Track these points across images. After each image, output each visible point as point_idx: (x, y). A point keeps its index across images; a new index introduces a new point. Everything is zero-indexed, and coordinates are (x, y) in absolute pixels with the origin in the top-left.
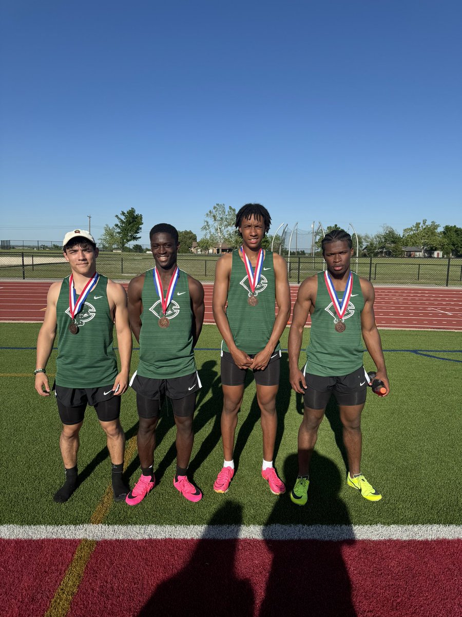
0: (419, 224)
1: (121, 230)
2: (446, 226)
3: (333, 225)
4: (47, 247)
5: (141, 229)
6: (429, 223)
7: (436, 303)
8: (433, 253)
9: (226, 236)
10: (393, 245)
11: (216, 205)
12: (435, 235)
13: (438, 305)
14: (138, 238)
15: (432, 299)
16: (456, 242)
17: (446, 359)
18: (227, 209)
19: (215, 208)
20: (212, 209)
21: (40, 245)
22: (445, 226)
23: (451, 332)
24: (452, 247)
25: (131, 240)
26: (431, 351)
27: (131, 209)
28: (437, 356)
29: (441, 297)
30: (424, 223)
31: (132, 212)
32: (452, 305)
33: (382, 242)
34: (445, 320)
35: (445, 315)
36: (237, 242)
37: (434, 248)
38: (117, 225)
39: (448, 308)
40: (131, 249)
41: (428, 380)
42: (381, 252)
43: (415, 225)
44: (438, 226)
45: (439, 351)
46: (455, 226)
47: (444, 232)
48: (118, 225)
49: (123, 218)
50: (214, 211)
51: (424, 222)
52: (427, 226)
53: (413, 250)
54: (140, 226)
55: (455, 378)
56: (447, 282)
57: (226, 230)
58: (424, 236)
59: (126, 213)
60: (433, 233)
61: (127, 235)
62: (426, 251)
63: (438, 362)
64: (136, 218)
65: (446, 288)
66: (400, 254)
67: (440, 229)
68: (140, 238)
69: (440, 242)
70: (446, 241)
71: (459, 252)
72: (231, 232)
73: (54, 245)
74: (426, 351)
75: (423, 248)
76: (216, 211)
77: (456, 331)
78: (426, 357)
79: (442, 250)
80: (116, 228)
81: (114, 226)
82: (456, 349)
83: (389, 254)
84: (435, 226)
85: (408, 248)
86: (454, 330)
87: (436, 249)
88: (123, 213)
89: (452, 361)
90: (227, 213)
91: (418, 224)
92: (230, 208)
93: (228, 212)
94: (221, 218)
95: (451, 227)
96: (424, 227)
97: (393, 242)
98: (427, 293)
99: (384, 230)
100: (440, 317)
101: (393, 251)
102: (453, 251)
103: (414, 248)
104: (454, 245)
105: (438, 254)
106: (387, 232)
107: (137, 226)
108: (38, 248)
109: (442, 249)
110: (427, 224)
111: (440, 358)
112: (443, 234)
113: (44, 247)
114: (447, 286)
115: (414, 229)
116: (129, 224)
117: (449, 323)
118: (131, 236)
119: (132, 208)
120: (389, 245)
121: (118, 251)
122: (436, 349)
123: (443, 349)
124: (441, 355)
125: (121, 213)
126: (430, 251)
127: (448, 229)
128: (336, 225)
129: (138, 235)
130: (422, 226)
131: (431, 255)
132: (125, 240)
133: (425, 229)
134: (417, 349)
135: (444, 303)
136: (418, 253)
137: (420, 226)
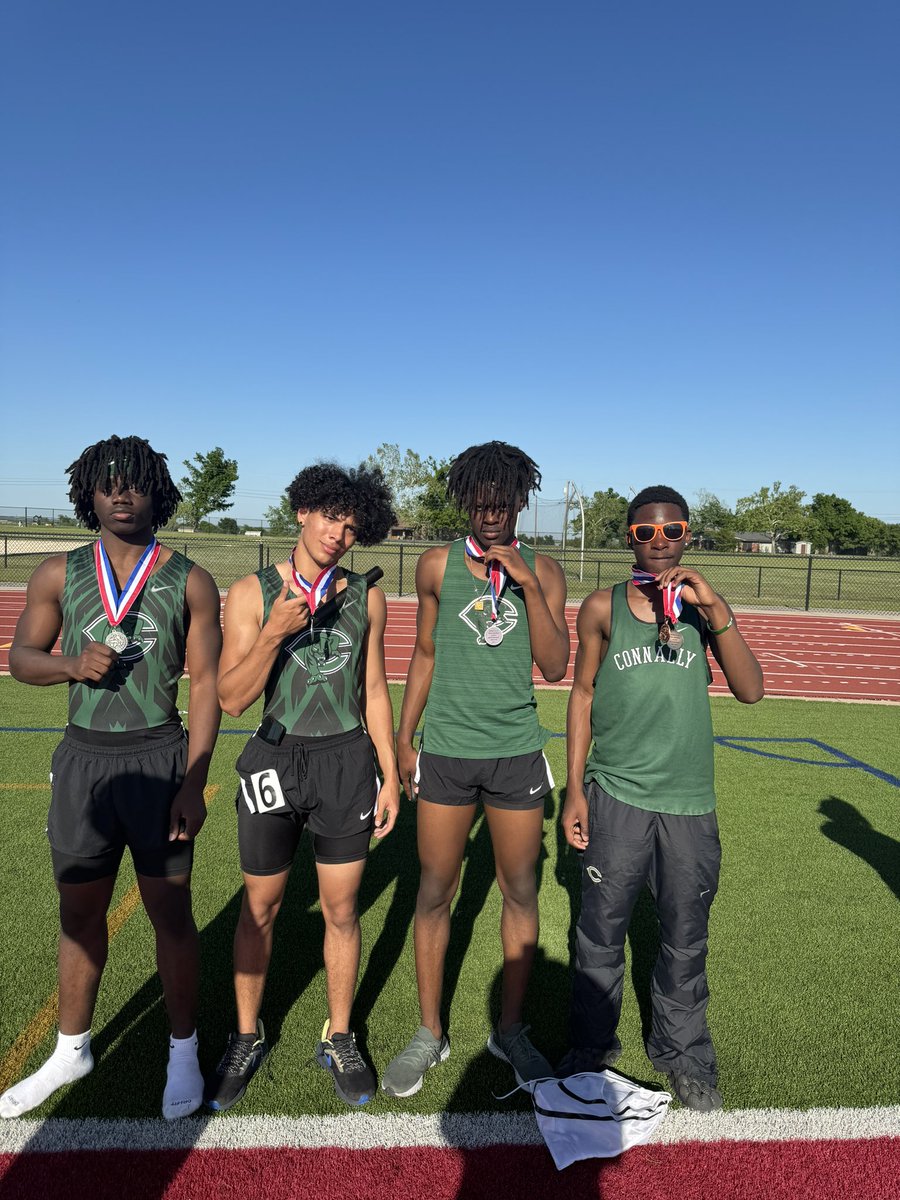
0: (768, 489)
1: (195, 490)
2: (818, 495)
3: (605, 490)
4: (46, 520)
5: (233, 488)
6: (785, 489)
7: (779, 642)
8: (794, 546)
9: (401, 505)
10: (717, 530)
11: (382, 447)
12: (797, 512)
13: (784, 646)
14: (228, 506)
15: (773, 634)
16: (836, 526)
17: (777, 756)
18: (403, 455)
19: (379, 451)
20: (374, 453)
21: (31, 515)
22: (815, 494)
23: (797, 700)
24: (829, 535)
25: (212, 509)
26: (752, 739)
27: (215, 450)
28: (760, 750)
29: (792, 631)
30: (776, 489)
31: (216, 456)
32: (809, 648)
33: (697, 523)
34: (789, 678)
35: (791, 668)
36: (421, 516)
37: (795, 537)
38: (186, 480)
39: (800, 653)
40: (215, 527)
41: (734, 798)
42: (696, 543)
43: (759, 492)
44: (802, 494)
45: (767, 740)
46: (834, 496)
47: (813, 507)
48: (188, 479)
49: (198, 466)
50: (378, 457)
51: (777, 487)
52: (782, 494)
53: (754, 539)
54: (233, 483)
55: (788, 795)
56: (807, 603)
57: (401, 493)
58: (776, 514)
59: (205, 456)
60: (793, 508)
61: (206, 500)
62: (779, 541)
63: (761, 762)
64: (226, 467)
65: (804, 614)
66: (731, 547)
67: (807, 501)
68: (231, 505)
69: (806, 524)
70: (817, 523)
71: (842, 544)
72: (411, 498)
73: (61, 517)
74: (742, 738)
75: (775, 536)
76: (382, 458)
77: (807, 699)
78: (738, 752)
79: (811, 541)
80: (184, 485)
81: (181, 482)
82: (800, 736)
83: (709, 545)
84: (797, 495)
85: (747, 536)
86: (803, 698)
87: (799, 538)
88: (200, 458)
89: (788, 761)
90: (402, 462)
91: (765, 491)
92: (410, 452)
93: (406, 460)
94: (392, 471)
95: (827, 496)
96: (776, 496)
97: (718, 523)
98: (766, 624)
99: (702, 501)
100: (782, 670)
101: (719, 540)
102: (830, 542)
103: (757, 536)
104: (831, 531)
105: (803, 547)
106: (707, 505)
107: (225, 483)
108: (26, 521)
109: (811, 538)
110: (781, 490)
111: (765, 754)
112: (811, 510)
113: (41, 521)
114: (807, 610)
115: (756, 499)
116: (211, 479)
117: (798, 683)
118: (214, 502)
119: (217, 448)
120: (711, 529)
121: (186, 531)
122: (762, 735)
123: (776, 735)
124: (768, 748)
125: (196, 456)
126: (788, 543)
127: (821, 500)
128: (611, 490)
129: (228, 500)
130: (772, 495)
131: (789, 549)
132: (201, 510)
133: (777, 499)
134: (725, 734)
135: (795, 643)
136: (765, 545)
137: (769, 494)
